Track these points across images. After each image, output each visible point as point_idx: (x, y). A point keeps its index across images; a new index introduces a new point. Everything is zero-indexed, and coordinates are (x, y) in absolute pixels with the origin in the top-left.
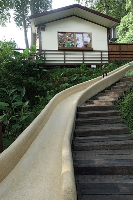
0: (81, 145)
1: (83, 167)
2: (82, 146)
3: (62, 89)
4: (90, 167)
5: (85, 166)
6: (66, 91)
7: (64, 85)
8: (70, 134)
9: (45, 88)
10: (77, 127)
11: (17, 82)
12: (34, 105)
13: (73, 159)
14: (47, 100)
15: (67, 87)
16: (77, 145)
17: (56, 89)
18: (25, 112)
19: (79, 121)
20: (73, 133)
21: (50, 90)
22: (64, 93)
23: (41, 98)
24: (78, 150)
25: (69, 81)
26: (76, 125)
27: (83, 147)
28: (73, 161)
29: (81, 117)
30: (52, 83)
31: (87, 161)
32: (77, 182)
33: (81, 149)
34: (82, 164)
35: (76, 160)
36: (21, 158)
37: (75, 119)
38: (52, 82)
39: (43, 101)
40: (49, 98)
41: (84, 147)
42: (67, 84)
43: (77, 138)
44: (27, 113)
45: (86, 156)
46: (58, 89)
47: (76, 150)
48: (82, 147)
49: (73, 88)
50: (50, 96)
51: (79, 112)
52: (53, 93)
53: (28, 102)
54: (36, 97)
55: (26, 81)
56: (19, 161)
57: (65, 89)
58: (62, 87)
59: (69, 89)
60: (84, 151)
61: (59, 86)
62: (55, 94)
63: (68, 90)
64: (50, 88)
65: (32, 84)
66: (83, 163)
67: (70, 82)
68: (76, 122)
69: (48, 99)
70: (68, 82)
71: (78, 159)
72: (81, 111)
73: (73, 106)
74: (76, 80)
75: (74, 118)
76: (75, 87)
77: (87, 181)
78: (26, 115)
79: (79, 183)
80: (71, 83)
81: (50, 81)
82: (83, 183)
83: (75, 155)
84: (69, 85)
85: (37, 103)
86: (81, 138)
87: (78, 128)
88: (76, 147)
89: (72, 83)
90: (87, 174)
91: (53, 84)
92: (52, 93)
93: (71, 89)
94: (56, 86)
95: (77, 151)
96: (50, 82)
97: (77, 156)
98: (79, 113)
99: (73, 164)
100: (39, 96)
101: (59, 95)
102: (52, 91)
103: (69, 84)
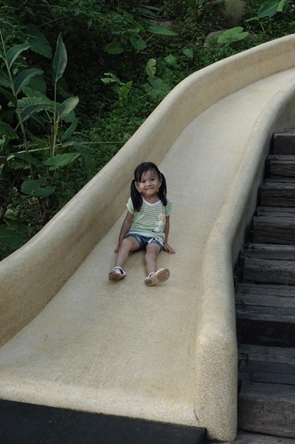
0: (269, 266)
1: (264, 321)
2: (273, 268)
3: (213, 53)
4: (289, 323)
5: (271, 320)
6: (231, 63)
7: (224, 36)
8: (234, 226)
9: (141, 45)
10: (263, 211)
11: (28, 15)
12: (89, 115)
13: (236, 301)
14: (148, 99)
15: (237, 46)
16: (255, 264)
17: (188, 52)
18: (64, 137)
19: (270, 190)
20: (243, 228)
21: (159, 55)
22: (223, 72)
23: (124, 89)
24: (257, 283)
25: (248, 16)
26: (259, 204)
27: (277, 271)
28: (236, 305)
29: (284, 177)
30: (169, 23)
31: (280, 309)
32: (242, 358)
33: (265, 279)
34: (265, 316)
35: (247, 303)
36: (61, 287)
37: (259, 182)
38: (172, 18)
39: (130, 102)
40: (158, 92)
41: (280, 272)
42: (237, 33)
43: (256, 245)
44: (71, 144)
45: (282, 299)
46: (195, 53)
47: (249, 281)
48: (271, 272)
49: (262, 51)
50: (159, 81)
51: (277, 157)
52: (171, 68)
53: (75, 102)
54: (104, 80)
55: (65, 9)
56: (57, 295)
57: (225, 56)
58: (214, 43)
59: (246, 58)
60: (275, 286)
61: (203, 41)
62: (181, 74)
63: (239, 61)
64: (159, 48)
65: (90, 23)
66: (268, 313)
67: (250, 23)
68: (260, 191)
69: (152, 93)
70: (242, 24)
71: (254, 302)
72: (286, 154)
73: (255, 129)
74: (278, 16)
75: (252, 174)
76: (270, 48)
77: (275, 358)
78: (67, 150)
79: (246, 360)
80: (255, 27)
81: (161, 13)
82: (260, 362)
83: (245, 292)
84: (248, 38)
85: (106, 109)
86: (273, 248)
87: (265, 213)
88: (252, 270)
89: (259, 28)
90: (277, 345)
91: (174, 30)
92: (167, 70)
93: (252, 55)
94: (187, 38)
95: (254, 285)
96: (161, 18)
97: (248, 296)
98: (275, 159)
99: (236, 312)
100: (117, 80)
101: (200, 79)
102: (170, 59)
103: (246, 34)
